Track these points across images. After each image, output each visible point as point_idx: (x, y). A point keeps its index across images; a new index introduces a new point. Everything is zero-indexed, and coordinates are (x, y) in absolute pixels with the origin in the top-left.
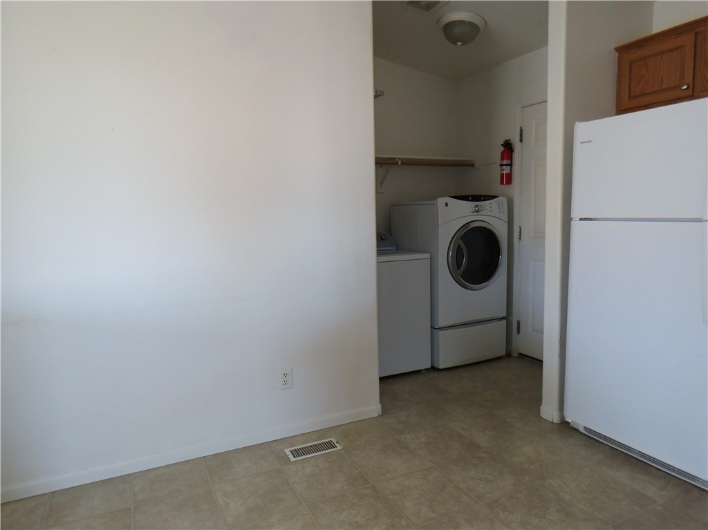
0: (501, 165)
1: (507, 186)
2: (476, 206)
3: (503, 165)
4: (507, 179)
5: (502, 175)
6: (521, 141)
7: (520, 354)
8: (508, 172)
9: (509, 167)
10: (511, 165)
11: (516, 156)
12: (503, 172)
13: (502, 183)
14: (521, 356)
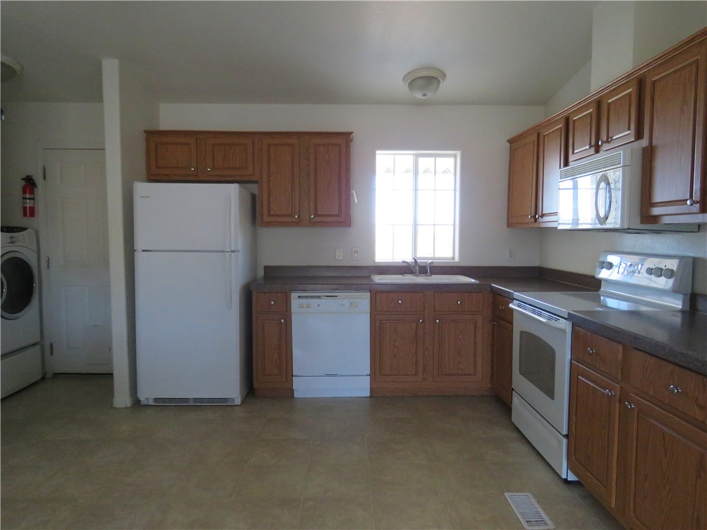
0: (24, 198)
1: (31, 218)
2: (12, 238)
3: (27, 199)
4: (30, 212)
5: (25, 209)
6: (45, 178)
7: (55, 374)
8: (31, 205)
9: (32, 201)
10: (33, 199)
11: (40, 191)
12: (25, 205)
13: (25, 215)
14: (57, 375)
